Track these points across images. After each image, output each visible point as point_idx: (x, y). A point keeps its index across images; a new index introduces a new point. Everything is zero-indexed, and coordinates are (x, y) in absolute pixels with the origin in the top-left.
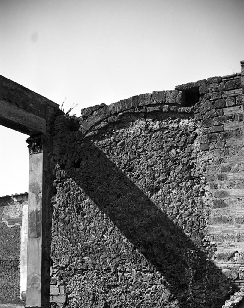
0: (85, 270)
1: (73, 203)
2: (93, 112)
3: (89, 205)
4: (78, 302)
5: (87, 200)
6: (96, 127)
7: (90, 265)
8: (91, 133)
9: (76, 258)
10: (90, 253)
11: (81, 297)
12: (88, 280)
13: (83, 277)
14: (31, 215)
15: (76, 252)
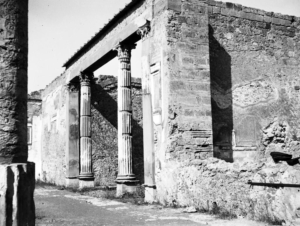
0: (104, 157)
1: (96, 123)
2: (107, 78)
3: (105, 125)
4: (100, 172)
5: (104, 122)
6: (109, 86)
7: (107, 154)
8: (106, 89)
9: (99, 151)
10: (107, 148)
11: (103, 170)
12: (106, 161)
13: (103, 160)
14: (71, 126)
15: (99, 148)
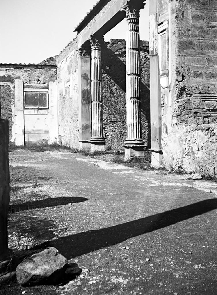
0: (116, 122)
1: (108, 87)
2: (118, 42)
3: (117, 89)
4: (112, 137)
5: (116, 87)
6: (120, 51)
7: (119, 119)
8: (117, 53)
9: (110, 116)
10: (118, 113)
11: (114, 134)
12: (118, 126)
13: (115, 125)
14: (83, 91)
15: (111, 113)
